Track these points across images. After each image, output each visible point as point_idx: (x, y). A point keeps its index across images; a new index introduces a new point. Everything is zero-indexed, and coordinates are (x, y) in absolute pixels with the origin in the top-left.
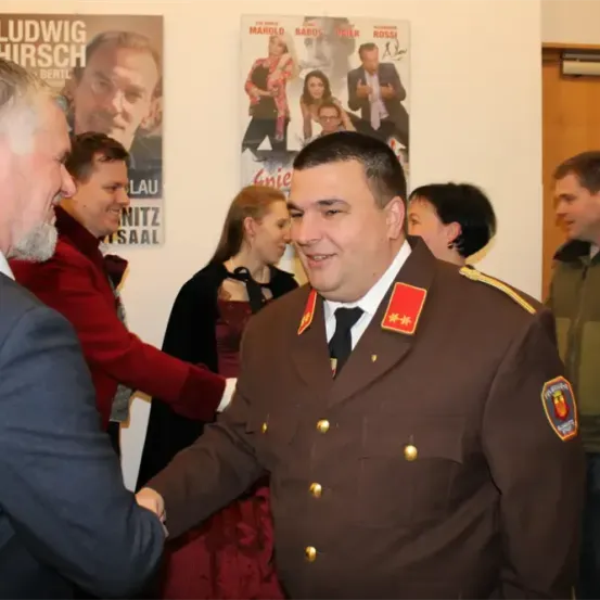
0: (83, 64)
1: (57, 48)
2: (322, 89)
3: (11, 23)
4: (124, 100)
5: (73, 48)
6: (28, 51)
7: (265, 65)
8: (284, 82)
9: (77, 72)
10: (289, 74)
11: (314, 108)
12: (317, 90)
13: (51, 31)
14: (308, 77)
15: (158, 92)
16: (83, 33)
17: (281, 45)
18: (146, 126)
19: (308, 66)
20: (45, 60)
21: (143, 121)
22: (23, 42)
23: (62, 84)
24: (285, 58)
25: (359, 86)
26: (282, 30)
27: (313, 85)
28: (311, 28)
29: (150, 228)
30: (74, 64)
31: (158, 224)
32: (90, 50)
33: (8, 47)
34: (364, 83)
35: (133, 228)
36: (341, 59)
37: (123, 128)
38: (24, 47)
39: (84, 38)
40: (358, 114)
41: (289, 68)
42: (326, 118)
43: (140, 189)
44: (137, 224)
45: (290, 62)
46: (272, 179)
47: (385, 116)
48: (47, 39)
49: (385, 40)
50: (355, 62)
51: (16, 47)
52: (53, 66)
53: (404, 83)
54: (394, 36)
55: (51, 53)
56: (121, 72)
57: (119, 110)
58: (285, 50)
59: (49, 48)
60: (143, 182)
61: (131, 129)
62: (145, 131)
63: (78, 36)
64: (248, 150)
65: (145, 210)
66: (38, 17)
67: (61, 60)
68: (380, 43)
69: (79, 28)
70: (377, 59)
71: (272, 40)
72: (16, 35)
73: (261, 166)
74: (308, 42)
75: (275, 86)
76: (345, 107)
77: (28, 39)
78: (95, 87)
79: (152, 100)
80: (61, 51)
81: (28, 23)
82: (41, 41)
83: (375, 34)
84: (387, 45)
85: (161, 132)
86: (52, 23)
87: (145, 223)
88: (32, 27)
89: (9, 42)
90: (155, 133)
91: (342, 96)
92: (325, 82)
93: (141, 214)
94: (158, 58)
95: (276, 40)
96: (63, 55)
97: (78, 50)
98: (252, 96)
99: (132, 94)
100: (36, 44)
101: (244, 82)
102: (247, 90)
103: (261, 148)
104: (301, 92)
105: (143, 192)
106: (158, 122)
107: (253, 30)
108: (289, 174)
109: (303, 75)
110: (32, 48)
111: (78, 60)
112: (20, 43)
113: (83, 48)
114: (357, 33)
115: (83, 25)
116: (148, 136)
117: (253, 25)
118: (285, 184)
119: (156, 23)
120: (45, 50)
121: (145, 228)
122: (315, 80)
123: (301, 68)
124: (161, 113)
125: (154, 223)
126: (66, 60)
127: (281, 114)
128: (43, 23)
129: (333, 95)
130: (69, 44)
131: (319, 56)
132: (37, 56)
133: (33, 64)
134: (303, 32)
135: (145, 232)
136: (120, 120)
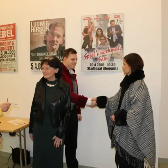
0: (48, 31)
2: (101, 33)
3: (34, 23)
4: (57, 38)
5: (46, 27)
6: (37, 28)
7: (87, 28)
8: (92, 31)
9: (47, 32)
10: (93, 29)
11: (99, 37)
12: (100, 33)
13: (42, 24)
14: (97, 30)
15: (64, 36)
16: (48, 23)
17: (91, 22)
18: (61, 44)
19: (97, 27)
20: (41, 30)
21: (61, 43)
22: (36, 26)
23: (44, 35)
24: (92, 26)
25: (110, 31)
26: (91, 19)
27: (99, 32)
28: (98, 17)
30: (46, 31)
32: (50, 27)
33: (33, 28)
34: (111, 30)
36: (105, 24)
37: (56, 45)
38: (36, 28)
39: (48, 25)
40: (110, 38)
41: (93, 28)
42: (102, 40)
45: (93, 26)
46: (89, 55)
47: (117, 38)
48: (41, 25)
49: (117, 19)
50: (109, 25)
51: (35, 28)
52: (42, 32)
53: (122, 29)
54: (119, 17)
55: (42, 29)
56: (56, 32)
57: (56, 40)
58: (92, 24)
59: (41, 27)
61: (58, 45)
62: (61, 45)
63: (47, 24)
64: (83, 49)
66: (39, 21)
67: (44, 30)
68: (116, 19)
69: (47, 22)
70: (115, 24)
71: (89, 21)
72: (35, 25)
73: (86, 52)
74: (97, 21)
75: (89, 33)
76: (107, 37)
77: (37, 26)
79: (63, 38)
80: (44, 28)
81: (37, 22)
82: (40, 26)
83: (114, 17)
84: (117, 20)
85: (65, 45)
86: (42, 22)
88: (38, 23)
89: (34, 27)
90: (63, 45)
91: (106, 34)
92: (102, 31)
94: (64, 28)
95: (90, 21)
96: (44, 29)
97: (47, 28)
98: (84, 36)
99: (58, 36)
100: (39, 27)
101: (82, 32)
102: (83, 34)
103: (86, 48)
104: (96, 34)
106: (64, 43)
107: (84, 19)
108: (93, 54)
109: (96, 29)
110: (38, 28)
111: (47, 30)
112: (36, 27)
113: (48, 27)
114: (110, 18)
115: (48, 22)
116: (62, 46)
117: (84, 18)
118: (92, 57)
119: (63, 20)
120: (41, 28)
122: (99, 31)
123: (96, 28)
124: (64, 41)
126: (45, 30)
127: (91, 39)
128: (40, 22)
129: (104, 34)
130: (45, 26)
131: (100, 24)
132: (39, 29)
133: (38, 31)
134: (96, 19)
136: (56, 43)
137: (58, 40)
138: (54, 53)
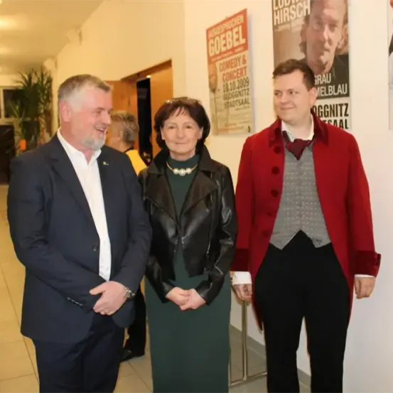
0: (309, 13)
1: (298, 5)
4: (329, 31)
5: (305, 3)
6: (286, 12)
9: (307, 18)
15: (346, 21)
18: (340, 47)
20: (293, 15)
21: (339, 44)
22: (284, 7)
23: (300, 29)
29: (344, 118)
30: (305, 14)
31: (348, 115)
33: (278, 12)
35: (335, 118)
38: (284, 10)
43: (339, 91)
44: (337, 116)
51: (281, 11)
52: (297, 18)
55: (296, 10)
57: (326, 38)
59: (294, 6)
60: (339, 86)
61: (333, 50)
62: (340, 50)
65: (341, 105)
67: (300, 14)
72: (281, 4)
77: (286, 5)
78: (316, 27)
79: (343, 27)
82: (291, 4)
87: (341, 115)
89: (279, 9)
90: (345, 51)
93: (339, 108)
96: (301, 9)
99: (333, 25)
100: (289, 6)
105: (340, 93)
106: (346, 43)
110: (287, 9)
111: (307, 10)
112: (282, 8)
116: (342, 53)
120: (293, 9)
121: (341, 118)
124: (347, 36)
125: (346, 115)
126: (302, 12)
130: (302, 2)
132: (290, 14)
133: (288, 19)
135: (341, 121)
136: (327, 45)
137: (332, 35)
138: (324, 76)
